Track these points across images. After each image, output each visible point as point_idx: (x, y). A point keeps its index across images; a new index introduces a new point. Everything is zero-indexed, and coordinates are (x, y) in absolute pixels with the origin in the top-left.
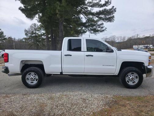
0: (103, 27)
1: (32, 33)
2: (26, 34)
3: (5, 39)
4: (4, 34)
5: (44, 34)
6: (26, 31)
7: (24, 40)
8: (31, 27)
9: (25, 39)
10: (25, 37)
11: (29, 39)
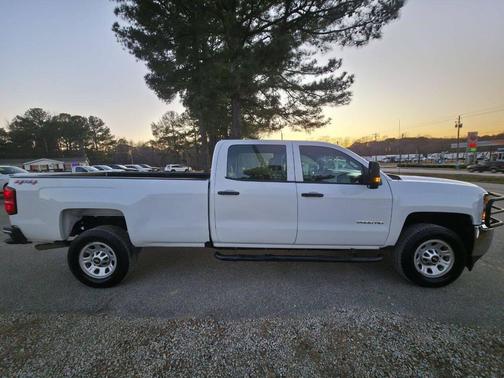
0: (323, 117)
1: (167, 131)
2: (155, 133)
3: (113, 143)
4: (112, 133)
5: (190, 132)
6: (154, 126)
7: (150, 145)
8: (165, 118)
9: (152, 142)
10: (154, 138)
11: (160, 142)
